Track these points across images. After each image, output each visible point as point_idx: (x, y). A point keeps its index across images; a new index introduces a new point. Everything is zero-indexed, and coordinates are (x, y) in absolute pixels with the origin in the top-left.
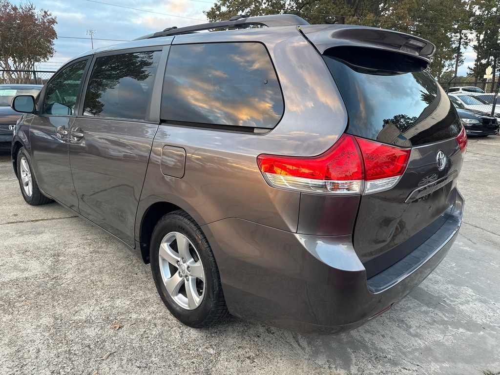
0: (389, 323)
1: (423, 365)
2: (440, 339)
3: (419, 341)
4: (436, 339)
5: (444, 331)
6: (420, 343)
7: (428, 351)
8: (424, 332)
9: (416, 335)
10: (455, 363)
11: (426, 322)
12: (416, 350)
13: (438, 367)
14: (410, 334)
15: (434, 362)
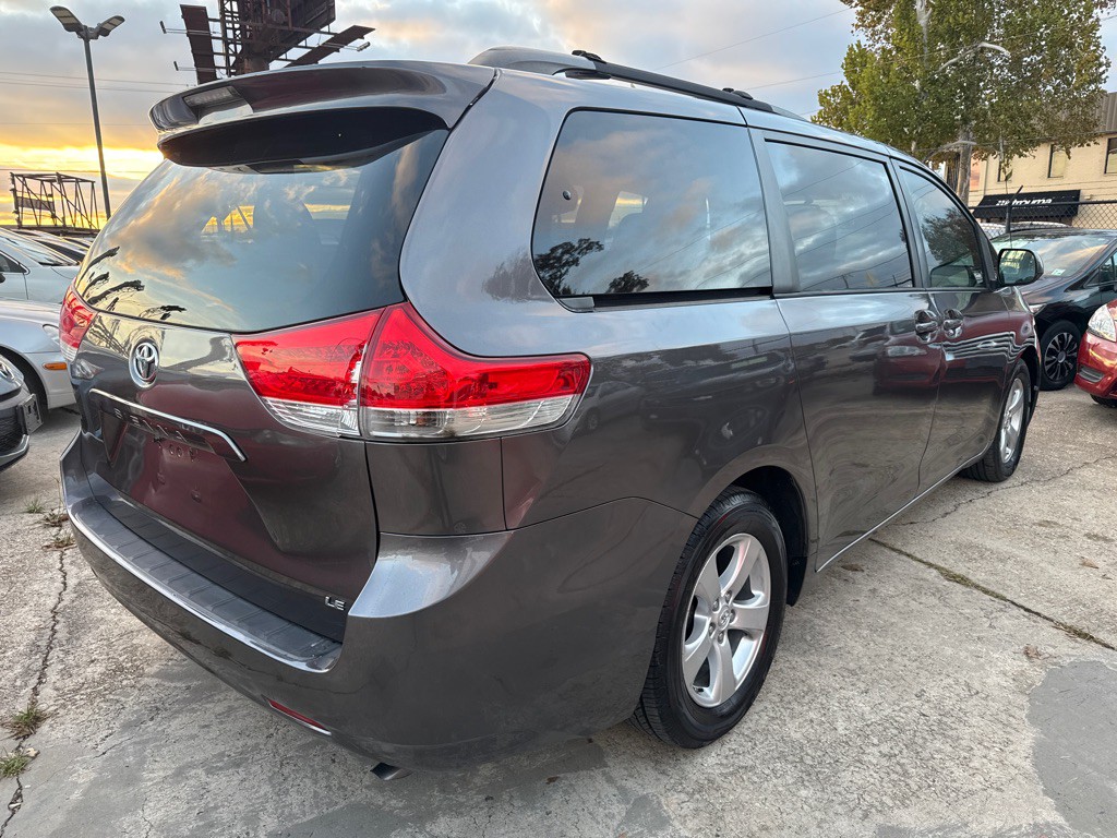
0: (240, 743)
1: (99, 762)
2: (147, 811)
3: (162, 773)
4: (151, 804)
5: (168, 830)
6: (155, 772)
7: (129, 778)
8: (184, 790)
9: (180, 774)
10: (69, 812)
11: (216, 808)
12: (142, 761)
13: (81, 781)
14: (191, 766)
15: (95, 779)
